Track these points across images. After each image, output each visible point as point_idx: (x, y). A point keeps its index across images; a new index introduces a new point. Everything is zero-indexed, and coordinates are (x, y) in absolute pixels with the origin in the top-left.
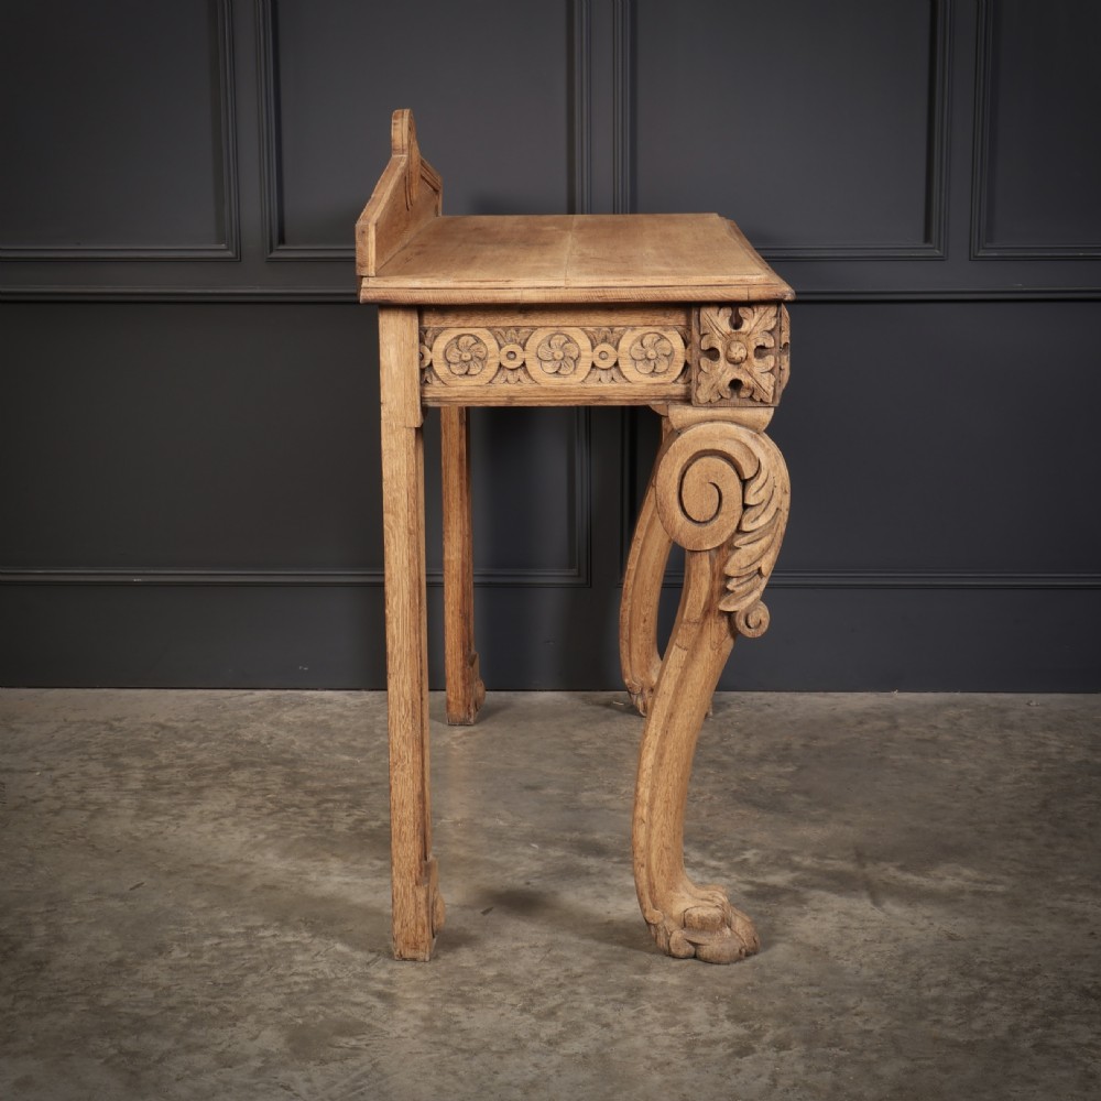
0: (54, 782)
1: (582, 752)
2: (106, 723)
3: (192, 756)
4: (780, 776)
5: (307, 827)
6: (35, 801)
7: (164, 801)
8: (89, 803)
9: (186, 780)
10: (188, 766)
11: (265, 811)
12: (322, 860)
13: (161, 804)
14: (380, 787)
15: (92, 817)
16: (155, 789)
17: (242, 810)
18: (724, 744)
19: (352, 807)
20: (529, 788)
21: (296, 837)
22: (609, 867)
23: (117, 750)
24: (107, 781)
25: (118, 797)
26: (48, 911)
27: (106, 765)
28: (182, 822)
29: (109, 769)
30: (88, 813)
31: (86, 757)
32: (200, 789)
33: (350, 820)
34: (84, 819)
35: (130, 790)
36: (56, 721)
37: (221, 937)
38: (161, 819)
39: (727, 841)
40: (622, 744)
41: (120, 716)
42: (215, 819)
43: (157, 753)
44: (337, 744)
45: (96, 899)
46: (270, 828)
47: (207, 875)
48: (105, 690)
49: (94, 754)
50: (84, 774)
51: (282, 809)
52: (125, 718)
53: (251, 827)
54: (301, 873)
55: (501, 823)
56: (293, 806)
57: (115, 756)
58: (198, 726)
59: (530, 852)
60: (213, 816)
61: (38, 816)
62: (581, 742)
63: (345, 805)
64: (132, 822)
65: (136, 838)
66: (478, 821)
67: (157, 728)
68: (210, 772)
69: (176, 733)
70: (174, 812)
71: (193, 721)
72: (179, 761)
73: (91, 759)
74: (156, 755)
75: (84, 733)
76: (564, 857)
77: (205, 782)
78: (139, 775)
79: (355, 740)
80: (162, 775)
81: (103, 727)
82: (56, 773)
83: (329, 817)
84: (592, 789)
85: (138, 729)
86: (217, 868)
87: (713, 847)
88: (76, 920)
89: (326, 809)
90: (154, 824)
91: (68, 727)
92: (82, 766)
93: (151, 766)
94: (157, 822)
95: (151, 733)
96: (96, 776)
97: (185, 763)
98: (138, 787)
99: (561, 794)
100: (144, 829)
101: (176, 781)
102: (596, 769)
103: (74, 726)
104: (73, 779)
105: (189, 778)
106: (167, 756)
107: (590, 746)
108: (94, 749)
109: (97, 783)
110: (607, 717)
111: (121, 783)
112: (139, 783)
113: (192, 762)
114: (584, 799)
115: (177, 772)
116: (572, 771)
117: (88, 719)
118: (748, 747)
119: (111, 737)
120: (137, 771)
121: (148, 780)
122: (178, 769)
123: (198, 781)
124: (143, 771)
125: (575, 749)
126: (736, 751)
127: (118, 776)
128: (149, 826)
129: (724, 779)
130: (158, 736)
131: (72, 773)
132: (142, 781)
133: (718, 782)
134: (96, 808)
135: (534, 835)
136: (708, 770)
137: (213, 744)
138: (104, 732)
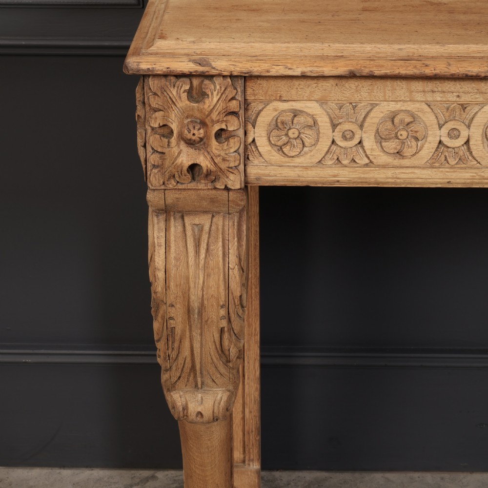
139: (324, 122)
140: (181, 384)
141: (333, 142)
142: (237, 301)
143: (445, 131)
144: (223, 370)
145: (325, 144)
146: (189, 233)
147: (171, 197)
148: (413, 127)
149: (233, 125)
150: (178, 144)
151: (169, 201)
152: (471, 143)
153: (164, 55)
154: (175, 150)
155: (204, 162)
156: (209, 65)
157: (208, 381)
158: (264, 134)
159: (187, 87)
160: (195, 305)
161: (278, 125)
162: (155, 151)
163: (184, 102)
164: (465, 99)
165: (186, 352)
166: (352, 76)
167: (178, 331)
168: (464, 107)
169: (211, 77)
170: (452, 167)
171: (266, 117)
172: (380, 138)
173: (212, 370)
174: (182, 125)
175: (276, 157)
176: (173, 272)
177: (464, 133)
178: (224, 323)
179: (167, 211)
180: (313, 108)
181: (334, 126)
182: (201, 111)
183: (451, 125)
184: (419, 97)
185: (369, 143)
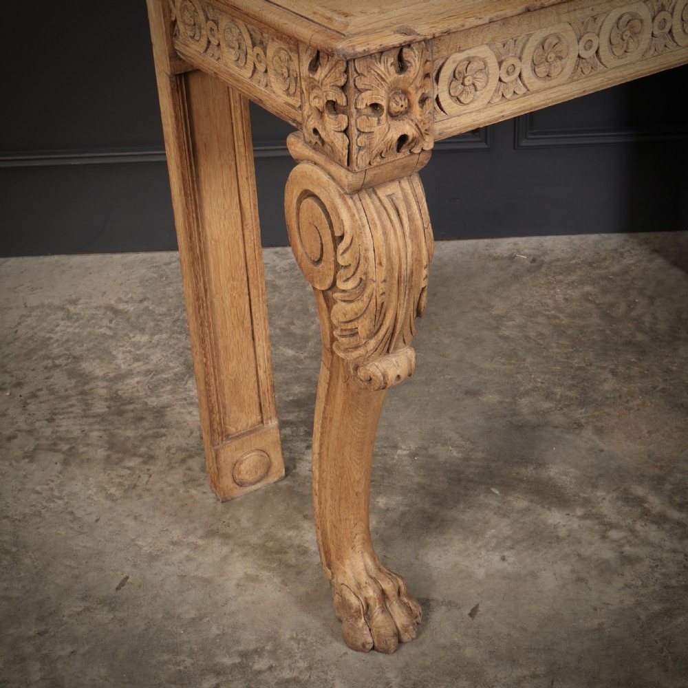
0: (25, 405)
1: (506, 332)
2: (62, 308)
3: (148, 356)
6: (10, 439)
7: (130, 433)
8: (61, 439)
9: (147, 396)
10: (148, 372)
12: (297, 527)
13: (129, 438)
15: (66, 463)
16: (121, 413)
18: (633, 314)
20: (471, 393)
22: (575, 526)
23: (77, 351)
24: (73, 401)
25: (86, 428)
26: (40, 634)
27: (71, 374)
29: (73, 381)
31: (49, 363)
34: (59, 467)
36: (18, 308)
37: (218, 674)
38: (131, 464)
39: (679, 476)
40: (540, 319)
41: (74, 297)
42: (183, 461)
43: (115, 353)
44: (278, 330)
45: (87, 609)
47: (189, 559)
48: (56, 258)
49: (59, 357)
50: (52, 391)
52: (79, 299)
54: (278, 552)
55: (455, 454)
57: (77, 359)
58: (147, 308)
59: (494, 503)
60: (180, 456)
61: (13, 462)
62: (501, 317)
64: (104, 469)
65: (110, 497)
66: (431, 451)
67: (110, 314)
68: (166, 381)
69: (128, 320)
70: (143, 450)
71: (141, 301)
72: (136, 365)
73: (56, 366)
74: (114, 357)
75: (44, 324)
76: (527, 510)
77: (165, 398)
79: (293, 324)
81: (60, 314)
82: (25, 391)
84: (526, 394)
85: (93, 317)
86: (197, 547)
87: (667, 486)
88: (69, 649)
90: (126, 472)
91: (29, 316)
92: (48, 378)
93: (111, 375)
94: (128, 468)
95: (105, 322)
96: (63, 393)
97: (143, 368)
98: (103, 410)
99: (501, 402)
100: (117, 480)
101: (138, 398)
102: (524, 360)
103: (34, 313)
104: (41, 399)
105: (149, 393)
106: (125, 358)
107: (510, 323)
108: (56, 351)
109: (65, 405)
110: (516, 278)
111: (87, 404)
112: (104, 404)
113: (149, 367)
114: (525, 411)
115: (138, 383)
116: (503, 364)
117: (46, 302)
118: (656, 318)
119: (70, 330)
120: (100, 384)
121: (112, 398)
122: (137, 379)
123: (158, 397)
124: (105, 384)
125: (498, 328)
126: (647, 325)
127: (83, 393)
128: (122, 476)
129: (648, 370)
130: (112, 325)
131: (40, 390)
132: (106, 400)
133: (643, 376)
134: (68, 447)
135: (491, 472)
136: (629, 357)
137: (164, 336)
138: (62, 323)
151: (367, 180)
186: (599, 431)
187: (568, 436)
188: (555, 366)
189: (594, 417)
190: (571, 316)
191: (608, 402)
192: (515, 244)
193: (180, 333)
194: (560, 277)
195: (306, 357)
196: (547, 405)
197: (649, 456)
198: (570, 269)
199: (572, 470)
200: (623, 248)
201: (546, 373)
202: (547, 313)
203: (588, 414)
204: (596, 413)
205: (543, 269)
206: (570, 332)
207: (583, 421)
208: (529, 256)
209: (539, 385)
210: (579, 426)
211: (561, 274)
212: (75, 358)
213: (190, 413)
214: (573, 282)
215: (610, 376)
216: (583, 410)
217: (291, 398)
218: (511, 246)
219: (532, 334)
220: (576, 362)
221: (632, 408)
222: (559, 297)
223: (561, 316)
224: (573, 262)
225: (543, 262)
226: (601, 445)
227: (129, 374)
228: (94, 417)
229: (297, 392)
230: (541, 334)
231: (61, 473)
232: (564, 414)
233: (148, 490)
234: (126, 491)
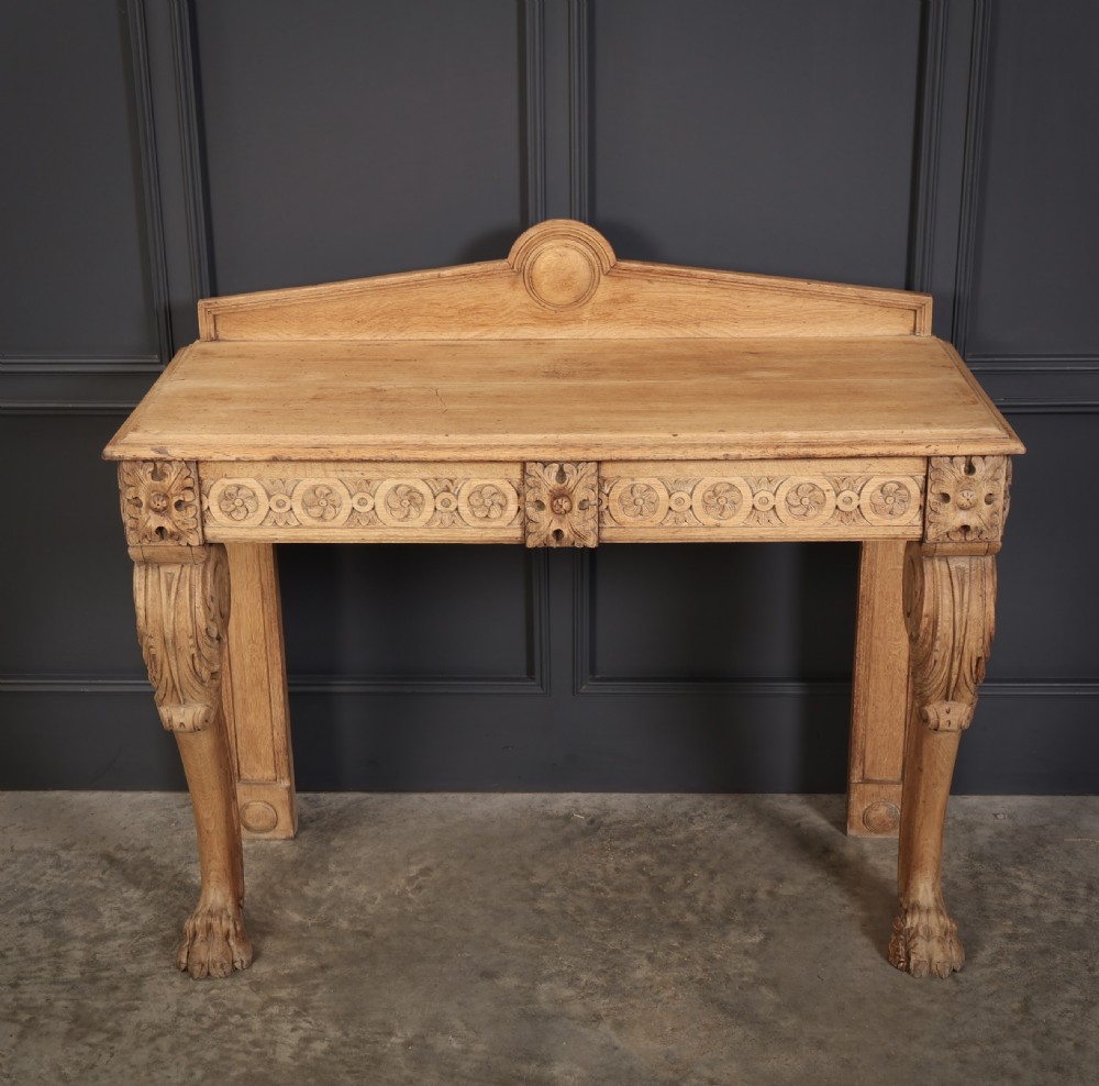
1: (542, 905)
2: (53, 854)
3: (137, 916)
4: (746, 953)
5: (248, 1053)
7: (100, 1005)
8: (22, 1008)
9: (128, 962)
10: (134, 934)
11: (207, 1023)
13: (97, 1010)
14: (329, 972)
15: (22, 1036)
16: (94, 980)
17: (182, 1020)
18: (688, 891)
19: (297, 1014)
20: (488, 975)
21: (234, 1074)
23: (60, 905)
24: (44, 964)
25: (53, 996)
27: (47, 933)
28: (118, 1046)
29: (48, 941)
30: (17, 1028)
31: (26, 918)
32: (138, 981)
33: (294, 1039)
34: (13, 1040)
35: (67, 982)
36: (3, 851)
38: (94, 1040)
40: (584, 892)
41: (68, 841)
42: (153, 1039)
43: (101, 909)
44: (289, 891)
46: (210, 1055)
48: (58, 793)
49: (38, 912)
50: (22, 951)
51: (223, 1021)
52: (73, 844)
53: (189, 1054)
55: (454, 1045)
56: (237, 1011)
57: (58, 915)
58: (148, 859)
60: (150, 1033)
62: (540, 887)
63: (292, 1009)
64: (63, 1045)
65: (63, 1078)
66: (430, 1041)
67: (105, 863)
68: (152, 945)
69: (124, 871)
70: (110, 1025)
71: (143, 850)
72: (122, 925)
73: (32, 922)
74: (100, 915)
75: (29, 872)
77: (147, 966)
78: (77, 952)
79: (307, 884)
80: (105, 952)
81: (50, 861)
83: (273, 1032)
84: (549, 978)
85: (86, 866)
89: (269, 1020)
90: (87, 1049)
91: (14, 862)
92: (21, 936)
93: (92, 935)
94: (90, 1045)
95: (98, 873)
96: (34, 955)
97: (130, 929)
98: (75, 976)
99: (519, 987)
100: (75, 1059)
101: (117, 964)
102: (555, 939)
103: (20, 859)
104: (9, 961)
105: (130, 958)
106: (111, 917)
107: (549, 895)
108: (36, 904)
109: (33, 968)
110: (567, 841)
111: (59, 968)
112: (77, 968)
113: (137, 927)
114: (543, 998)
115: (120, 946)
116: (531, 942)
117: (36, 846)
118: (712, 896)
119: (56, 880)
120: (78, 945)
121: (88, 963)
122: (120, 941)
123: (139, 963)
124: (84, 945)
125: (534, 899)
126: (700, 904)
127: (57, 955)
128: (81, 1054)
129: (689, 957)
130: (105, 877)
131: (11, 949)
132: (81, 964)
133: (682, 963)
134: (28, 1017)
135: (489, 1067)
136: (672, 941)
137: (161, 892)
138: (49, 871)
139: (261, 493)
140: (167, 700)
141: (270, 509)
142: (204, 634)
143: (355, 499)
144: (198, 688)
145: (263, 511)
146: (163, 580)
147: (147, 552)
148: (331, 497)
149: (189, 497)
150: (147, 512)
151: (146, 555)
152: (377, 509)
153: (133, 445)
154: (145, 517)
155: (168, 526)
156: (166, 453)
157: (188, 698)
158: (216, 503)
159: (151, 469)
160: (169, 636)
161: (226, 497)
162: (131, 517)
163: (148, 481)
164: (368, 476)
165: (166, 674)
166: (275, 460)
167: (159, 656)
168: (368, 482)
169: (169, 462)
170: (364, 528)
171: (216, 491)
172: (306, 506)
173: (190, 689)
174: (149, 497)
175: (225, 520)
176: (150, 611)
177: (371, 502)
178: (194, 651)
179: (146, 562)
180: (251, 483)
181: (269, 497)
182: (162, 487)
183: (359, 495)
184: (332, 474)
185: (298, 509)
186: (618, 1026)
187: (582, 1030)
188: (587, 947)
189: (618, 1009)
190: (618, 890)
191: (636, 993)
192: (576, 801)
193: (179, 889)
194: (617, 843)
195: (313, 925)
196: (569, 992)
197: (667, 1057)
198: (628, 834)
199: (578, 1069)
200: (695, 811)
201: (575, 956)
202: (592, 884)
203: (611, 1006)
204: (620, 1005)
205: (600, 833)
206: (613, 908)
207: (603, 1013)
208: (587, 816)
209: (565, 968)
210: (598, 1018)
211: (618, 839)
212: (56, 913)
213: (171, 984)
214: (629, 849)
215: (645, 962)
216: (607, 1000)
217: (287, 971)
218: (570, 803)
219: (570, 909)
220: (611, 944)
221: (660, 1001)
222: (610, 867)
223: (608, 890)
224: (636, 825)
225: (601, 824)
226: (617, 1041)
227: (113, 935)
228: (63, 983)
229: (295, 964)
230: (580, 910)
231: (14, 1047)
232: (584, 1004)
233: (107, 1071)
234: (82, 1071)
